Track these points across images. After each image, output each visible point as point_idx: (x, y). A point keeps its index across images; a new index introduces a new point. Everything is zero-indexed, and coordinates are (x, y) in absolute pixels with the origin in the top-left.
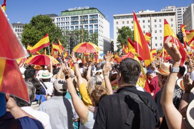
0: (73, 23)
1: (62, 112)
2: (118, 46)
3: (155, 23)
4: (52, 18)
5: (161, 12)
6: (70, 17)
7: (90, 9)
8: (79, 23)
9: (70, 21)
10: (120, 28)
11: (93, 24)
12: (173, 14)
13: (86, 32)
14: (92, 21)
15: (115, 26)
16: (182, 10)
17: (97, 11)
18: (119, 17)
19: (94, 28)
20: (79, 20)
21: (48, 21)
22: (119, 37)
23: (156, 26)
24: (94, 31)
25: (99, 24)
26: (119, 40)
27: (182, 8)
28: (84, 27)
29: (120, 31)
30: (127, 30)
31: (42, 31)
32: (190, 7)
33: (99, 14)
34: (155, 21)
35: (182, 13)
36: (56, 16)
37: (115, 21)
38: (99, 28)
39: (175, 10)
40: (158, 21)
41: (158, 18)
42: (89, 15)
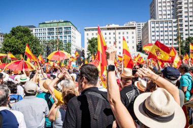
0: (49, 33)
1: (34, 109)
2: (88, 54)
3: (120, 35)
4: (31, 29)
5: (124, 26)
6: (47, 28)
7: (64, 22)
8: (55, 33)
9: (47, 32)
10: (90, 39)
11: (67, 35)
12: (134, 28)
13: (61, 42)
14: (66, 32)
15: (86, 37)
16: (141, 25)
17: (71, 24)
18: (89, 30)
19: (68, 38)
20: (55, 32)
21: (27, 32)
22: (89, 46)
23: (120, 38)
24: (67, 41)
25: (72, 35)
26: (89, 49)
27: (141, 23)
28: (59, 37)
29: (90, 42)
30: (95, 41)
31: (21, 40)
32: (148, 23)
33: (72, 27)
34: (120, 33)
35: (141, 28)
36: (34, 27)
37: (86, 33)
38: (72, 38)
39: (135, 24)
40: (121, 33)
41: (121, 31)
42: (63, 27)
